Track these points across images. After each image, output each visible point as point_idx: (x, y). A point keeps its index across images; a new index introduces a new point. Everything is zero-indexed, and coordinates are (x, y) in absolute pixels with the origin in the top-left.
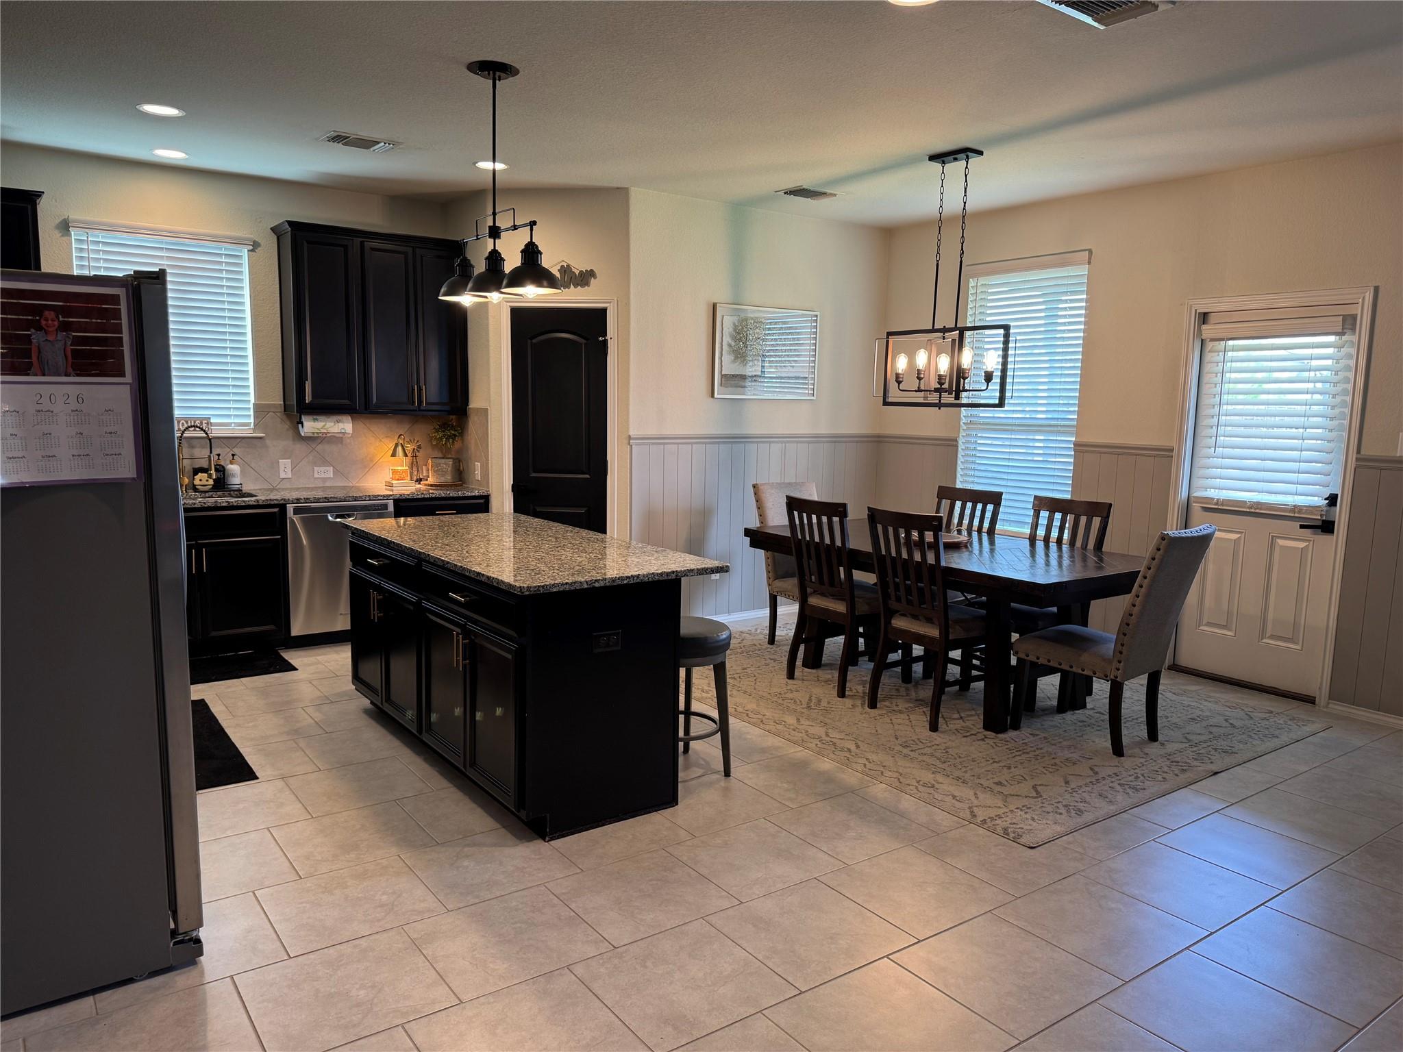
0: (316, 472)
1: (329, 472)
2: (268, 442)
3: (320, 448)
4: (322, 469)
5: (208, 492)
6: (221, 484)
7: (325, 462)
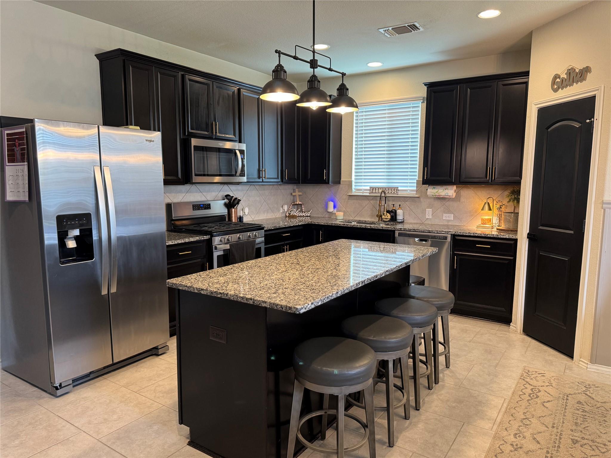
0: (444, 216)
1: (451, 217)
2: (422, 199)
3: (447, 203)
4: (447, 215)
5: (387, 222)
6: (394, 218)
7: (449, 212)
